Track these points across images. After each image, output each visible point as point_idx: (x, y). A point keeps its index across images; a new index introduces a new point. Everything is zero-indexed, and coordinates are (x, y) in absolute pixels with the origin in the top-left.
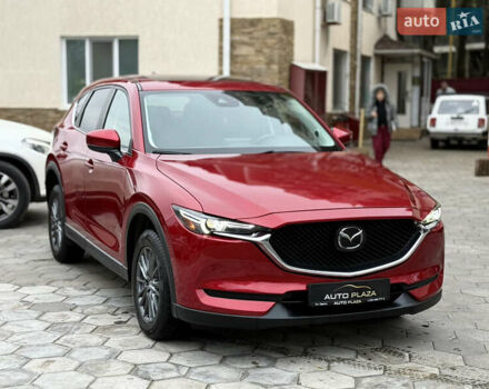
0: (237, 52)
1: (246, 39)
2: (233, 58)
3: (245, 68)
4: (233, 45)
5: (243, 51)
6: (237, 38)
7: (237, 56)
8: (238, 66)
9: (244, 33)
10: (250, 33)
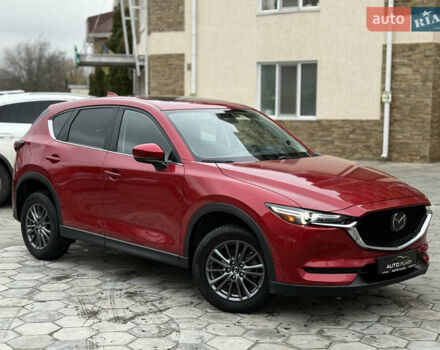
0: (397, 72)
1: (406, 61)
2: (393, 77)
3: (403, 85)
4: (393, 66)
5: (402, 71)
6: (397, 60)
7: (397, 75)
8: (398, 83)
9: (404, 56)
10: (409, 56)
